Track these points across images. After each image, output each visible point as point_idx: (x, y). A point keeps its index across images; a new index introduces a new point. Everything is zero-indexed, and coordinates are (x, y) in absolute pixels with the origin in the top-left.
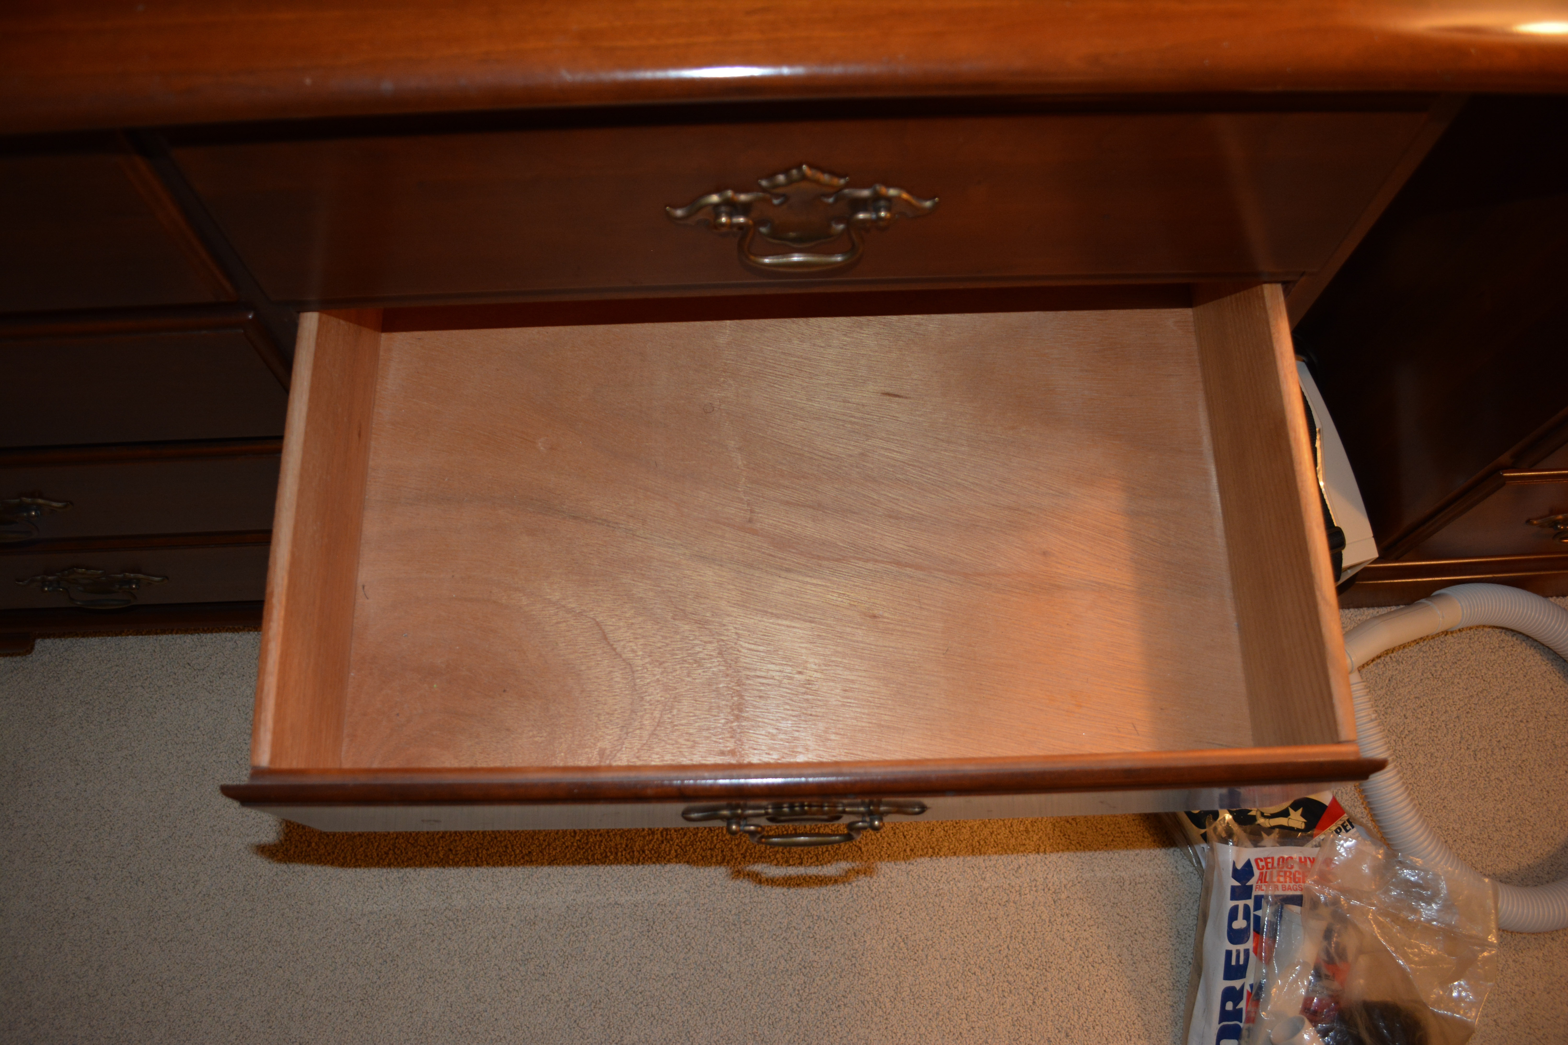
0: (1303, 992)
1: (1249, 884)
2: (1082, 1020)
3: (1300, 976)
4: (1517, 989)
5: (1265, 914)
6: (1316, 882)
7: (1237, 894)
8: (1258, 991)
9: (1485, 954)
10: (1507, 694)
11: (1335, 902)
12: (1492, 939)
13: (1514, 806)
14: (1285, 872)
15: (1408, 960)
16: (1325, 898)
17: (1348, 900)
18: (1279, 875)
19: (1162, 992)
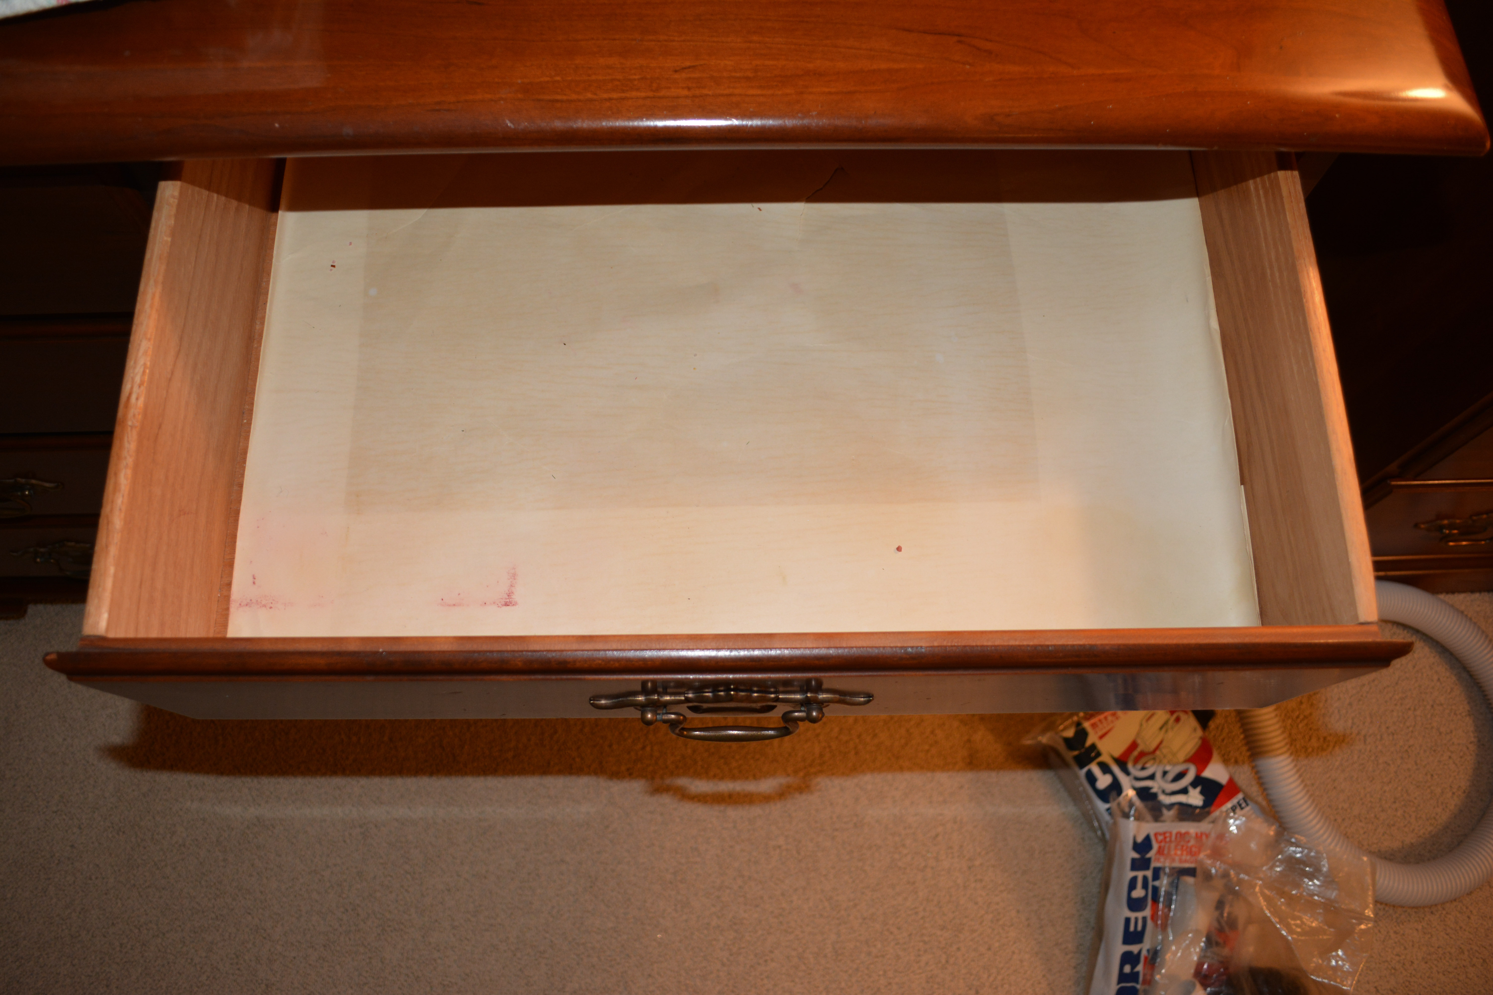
0: (1195, 958)
1: (1148, 856)
2: (991, 979)
3: (1194, 942)
4: (1397, 958)
5: (1161, 884)
6: (1209, 857)
7: (1137, 865)
8: (1154, 956)
9: (1363, 927)
10: (1397, 684)
11: (1226, 875)
12: (1369, 913)
13: (1400, 788)
14: (1183, 846)
15: (1291, 931)
16: (1217, 871)
17: (1238, 874)
18: (1176, 849)
19: (1066, 954)
